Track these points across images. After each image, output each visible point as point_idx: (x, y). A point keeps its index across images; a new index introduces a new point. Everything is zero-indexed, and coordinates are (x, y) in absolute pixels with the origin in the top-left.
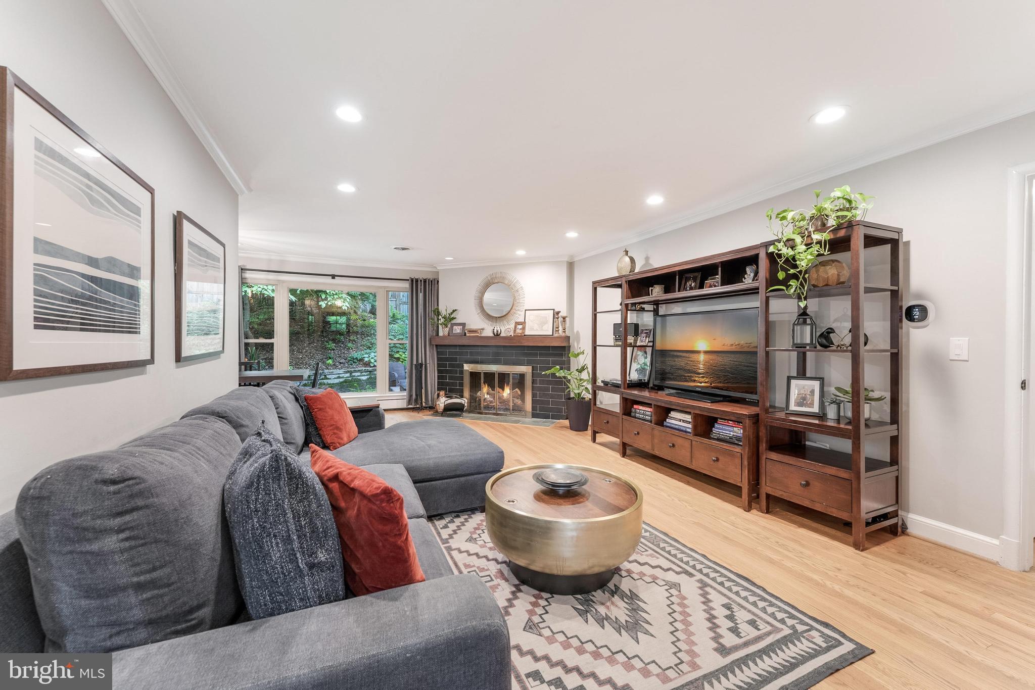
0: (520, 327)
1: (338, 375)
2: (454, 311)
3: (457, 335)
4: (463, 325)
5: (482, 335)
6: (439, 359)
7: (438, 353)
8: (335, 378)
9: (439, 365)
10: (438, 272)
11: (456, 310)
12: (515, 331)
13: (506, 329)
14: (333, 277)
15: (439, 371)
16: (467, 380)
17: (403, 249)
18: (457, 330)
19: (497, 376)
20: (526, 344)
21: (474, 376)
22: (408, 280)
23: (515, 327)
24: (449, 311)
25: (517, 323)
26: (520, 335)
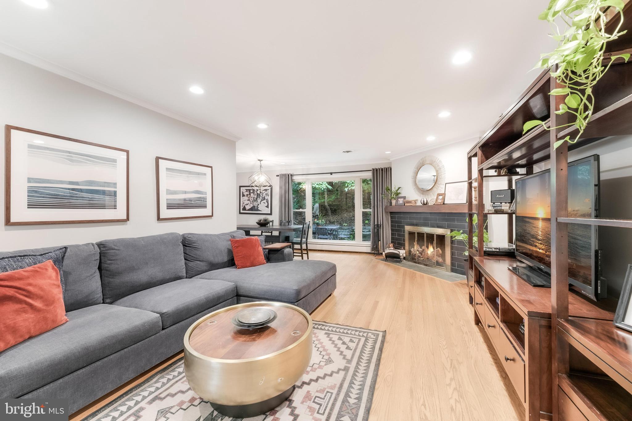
0: (441, 197)
1: (369, 230)
2: (399, 188)
3: (400, 206)
4: (404, 198)
5: (417, 205)
6: (392, 222)
7: (392, 218)
8: (367, 231)
9: (392, 226)
10: (391, 163)
11: (400, 188)
12: (436, 200)
13: (431, 199)
14: (331, 174)
15: (392, 230)
16: (407, 236)
17: (348, 152)
18: (401, 201)
19: (425, 235)
20: (443, 211)
21: (411, 234)
22: (371, 170)
23: (437, 198)
24: (397, 189)
25: (439, 195)
26: (439, 204)
